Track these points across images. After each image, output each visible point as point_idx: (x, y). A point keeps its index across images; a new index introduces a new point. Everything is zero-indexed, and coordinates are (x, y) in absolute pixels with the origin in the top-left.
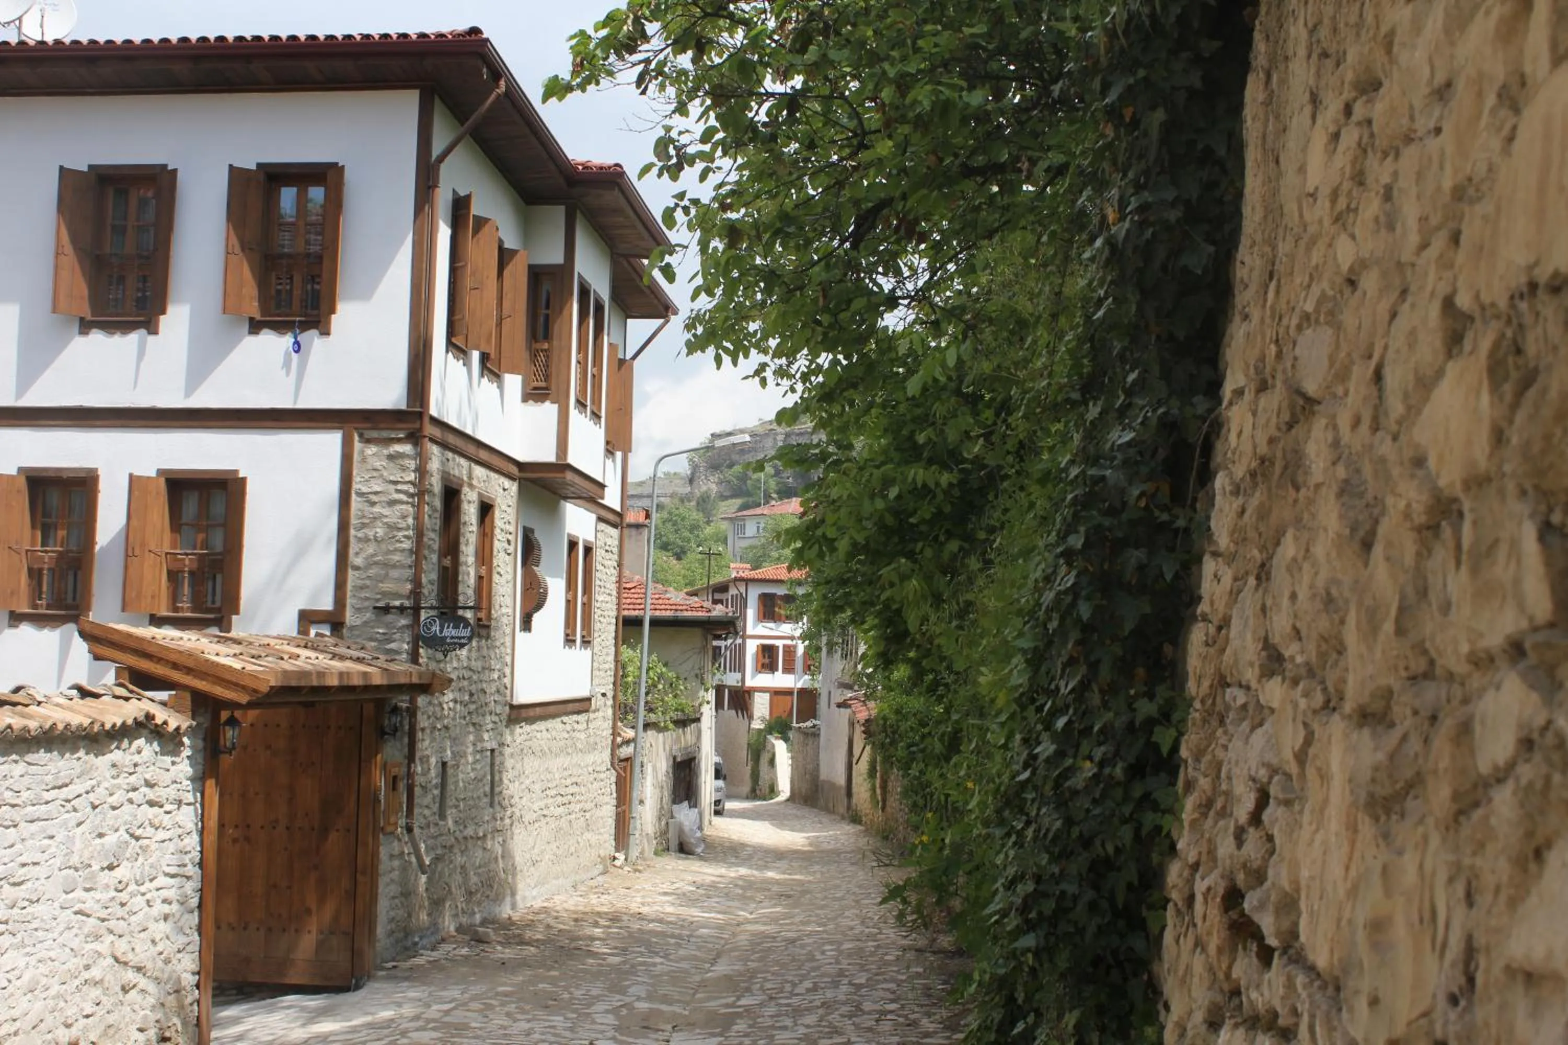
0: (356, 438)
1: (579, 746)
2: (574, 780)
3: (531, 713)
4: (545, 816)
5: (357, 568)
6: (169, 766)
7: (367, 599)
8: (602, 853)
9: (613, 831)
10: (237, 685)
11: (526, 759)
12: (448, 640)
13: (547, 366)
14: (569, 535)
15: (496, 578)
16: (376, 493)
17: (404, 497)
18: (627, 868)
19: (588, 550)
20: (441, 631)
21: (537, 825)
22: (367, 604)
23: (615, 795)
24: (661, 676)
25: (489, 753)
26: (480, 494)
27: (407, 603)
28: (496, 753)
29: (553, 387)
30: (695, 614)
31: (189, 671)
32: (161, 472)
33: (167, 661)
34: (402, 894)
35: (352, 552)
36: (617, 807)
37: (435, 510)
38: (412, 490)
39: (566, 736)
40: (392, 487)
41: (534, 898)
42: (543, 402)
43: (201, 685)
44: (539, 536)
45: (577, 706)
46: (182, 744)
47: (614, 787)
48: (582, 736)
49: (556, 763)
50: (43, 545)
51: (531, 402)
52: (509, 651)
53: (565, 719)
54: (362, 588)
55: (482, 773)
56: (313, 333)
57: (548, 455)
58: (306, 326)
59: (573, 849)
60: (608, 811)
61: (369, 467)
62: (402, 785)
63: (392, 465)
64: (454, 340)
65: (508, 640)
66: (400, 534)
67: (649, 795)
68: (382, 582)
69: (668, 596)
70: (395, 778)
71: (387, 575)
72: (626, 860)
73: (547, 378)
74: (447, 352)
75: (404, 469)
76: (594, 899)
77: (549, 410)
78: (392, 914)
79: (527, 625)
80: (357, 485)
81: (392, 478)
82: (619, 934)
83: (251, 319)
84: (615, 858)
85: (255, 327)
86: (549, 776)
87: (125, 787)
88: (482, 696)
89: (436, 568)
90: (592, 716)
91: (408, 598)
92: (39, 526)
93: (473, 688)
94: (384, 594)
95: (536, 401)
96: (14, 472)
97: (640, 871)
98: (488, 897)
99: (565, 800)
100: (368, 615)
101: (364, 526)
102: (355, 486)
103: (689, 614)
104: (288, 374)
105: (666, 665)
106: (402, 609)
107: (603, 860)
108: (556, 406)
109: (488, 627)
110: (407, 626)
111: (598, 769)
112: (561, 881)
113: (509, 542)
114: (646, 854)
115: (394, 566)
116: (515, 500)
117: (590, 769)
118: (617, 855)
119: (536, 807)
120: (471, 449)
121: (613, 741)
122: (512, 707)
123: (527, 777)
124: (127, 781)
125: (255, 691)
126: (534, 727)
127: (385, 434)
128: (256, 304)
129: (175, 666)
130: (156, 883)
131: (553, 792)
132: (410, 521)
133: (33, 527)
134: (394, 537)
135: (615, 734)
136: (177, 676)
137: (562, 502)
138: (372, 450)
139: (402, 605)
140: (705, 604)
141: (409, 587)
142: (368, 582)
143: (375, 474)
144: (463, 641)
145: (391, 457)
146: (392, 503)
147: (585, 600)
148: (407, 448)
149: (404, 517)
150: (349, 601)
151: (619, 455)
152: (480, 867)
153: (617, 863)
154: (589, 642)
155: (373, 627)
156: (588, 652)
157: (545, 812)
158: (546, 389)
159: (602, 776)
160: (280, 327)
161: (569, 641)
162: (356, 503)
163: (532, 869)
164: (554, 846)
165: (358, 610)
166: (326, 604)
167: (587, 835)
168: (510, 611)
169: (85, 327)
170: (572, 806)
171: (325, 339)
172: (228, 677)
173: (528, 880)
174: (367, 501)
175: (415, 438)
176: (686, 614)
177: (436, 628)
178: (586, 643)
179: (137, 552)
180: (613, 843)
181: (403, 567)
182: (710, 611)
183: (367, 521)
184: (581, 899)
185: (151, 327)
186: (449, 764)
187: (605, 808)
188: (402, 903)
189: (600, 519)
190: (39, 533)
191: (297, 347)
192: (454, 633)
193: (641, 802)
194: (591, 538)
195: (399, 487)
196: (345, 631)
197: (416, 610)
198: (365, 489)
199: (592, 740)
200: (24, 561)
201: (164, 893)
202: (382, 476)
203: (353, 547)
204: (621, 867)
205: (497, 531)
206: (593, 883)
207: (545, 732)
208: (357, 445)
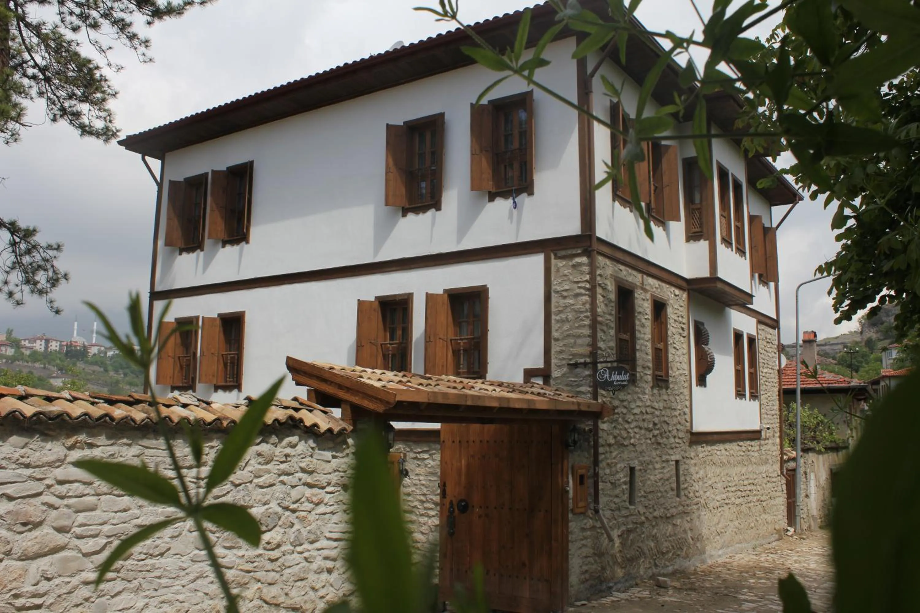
0: (553, 256)
1: (753, 460)
2: (751, 481)
3: (710, 438)
4: (726, 504)
5: (557, 340)
6: (330, 458)
7: (564, 359)
8: (777, 527)
9: (785, 514)
10: (376, 398)
11: (708, 467)
12: (615, 383)
13: (700, 219)
14: (734, 329)
15: (671, 350)
16: (566, 290)
17: (583, 291)
18: (795, 537)
19: (752, 341)
20: (610, 377)
21: (720, 509)
22: (564, 362)
23: (785, 492)
24: (822, 422)
25: (674, 463)
26: (652, 295)
27: (588, 360)
28: (680, 463)
29: (705, 230)
30: (841, 385)
31: (348, 389)
32: (446, 291)
33: (336, 384)
34: (595, 554)
35: (553, 329)
36: (788, 499)
37: (610, 301)
38: (588, 286)
39: (742, 454)
40: (575, 286)
41: (720, 556)
42: (699, 240)
43: (356, 400)
44: (709, 327)
45: (749, 435)
46: (346, 443)
47: (784, 487)
48: (756, 454)
49: (734, 471)
50: (390, 340)
51: (692, 241)
52: (688, 398)
53: (741, 443)
54: (561, 352)
55: (668, 475)
56: (524, 195)
57: (705, 273)
58: (519, 192)
59: (753, 525)
60: (781, 500)
61: (561, 274)
62: (590, 482)
63: (575, 271)
64: (618, 193)
65: (686, 392)
66: (582, 315)
67: (813, 492)
68: (572, 347)
69: (824, 376)
70: (582, 477)
71: (575, 343)
72: (795, 531)
73: (701, 225)
74: (614, 200)
75: (582, 273)
76: (763, 557)
77: (704, 245)
78: (585, 568)
79: (702, 381)
80: (555, 287)
81: (575, 280)
82: (765, 584)
83: (490, 193)
84: (788, 530)
85: (492, 197)
86: (729, 479)
87: (276, 471)
88: (665, 426)
89: (614, 338)
90: (763, 442)
91: (589, 357)
92: (388, 330)
93: (656, 420)
94: (574, 355)
95: (695, 240)
96: (373, 299)
97: (804, 539)
98: (678, 555)
99: (743, 494)
100: (565, 369)
101: (560, 312)
102: (553, 287)
103: (837, 385)
104: (511, 222)
105: (825, 416)
106: (585, 364)
107: (778, 531)
108: (707, 242)
109: (667, 381)
110: (589, 376)
111: (770, 475)
112: (743, 545)
113: (683, 329)
114: (812, 528)
115: (579, 337)
116: (686, 303)
117: (764, 475)
118: (789, 528)
119: (718, 498)
120: (641, 265)
121: (782, 458)
122: (692, 434)
123: (710, 479)
124: (278, 467)
125: (388, 403)
126: (714, 447)
127: (569, 252)
128: (491, 183)
129: (340, 387)
130: (317, 545)
131: (734, 489)
132: (588, 306)
133: (385, 330)
134: (578, 317)
135: (782, 453)
136: (342, 394)
137: (727, 309)
138: (561, 263)
139: (585, 361)
140: (846, 379)
141: (589, 349)
142: (564, 348)
143: (565, 278)
144: (624, 383)
145: (574, 266)
146: (577, 295)
147: (752, 370)
148: (584, 259)
149: (584, 304)
150: (554, 361)
151: (772, 284)
152: (670, 536)
153: (789, 533)
154: (757, 397)
155: (568, 377)
156: (756, 403)
157: (727, 501)
158: (701, 232)
159: (774, 479)
160: (505, 195)
161: (740, 394)
162: (554, 298)
163: (718, 537)
164: (736, 523)
165: (559, 367)
166: (540, 364)
167: (764, 516)
168: (687, 372)
169: (405, 212)
170: (750, 498)
171: (531, 198)
172: (370, 393)
173: (715, 545)
174: (562, 296)
175: (587, 252)
176: (834, 385)
177: (607, 375)
178: (754, 396)
179: (432, 339)
180: (786, 522)
181: (585, 336)
182: (849, 383)
183: (560, 309)
184: (754, 557)
185: (437, 205)
186: (638, 468)
187: (777, 499)
188: (595, 561)
189: (759, 322)
190: (388, 334)
191: (515, 205)
192: (618, 378)
193: (807, 496)
194: (754, 333)
195: (580, 285)
196: (551, 381)
197: (594, 364)
198: (559, 289)
199: (764, 457)
200: (380, 350)
201: (326, 553)
202: (569, 279)
203: (555, 326)
204: (791, 536)
205: (671, 321)
206: (770, 546)
207: (723, 451)
208: (553, 261)
